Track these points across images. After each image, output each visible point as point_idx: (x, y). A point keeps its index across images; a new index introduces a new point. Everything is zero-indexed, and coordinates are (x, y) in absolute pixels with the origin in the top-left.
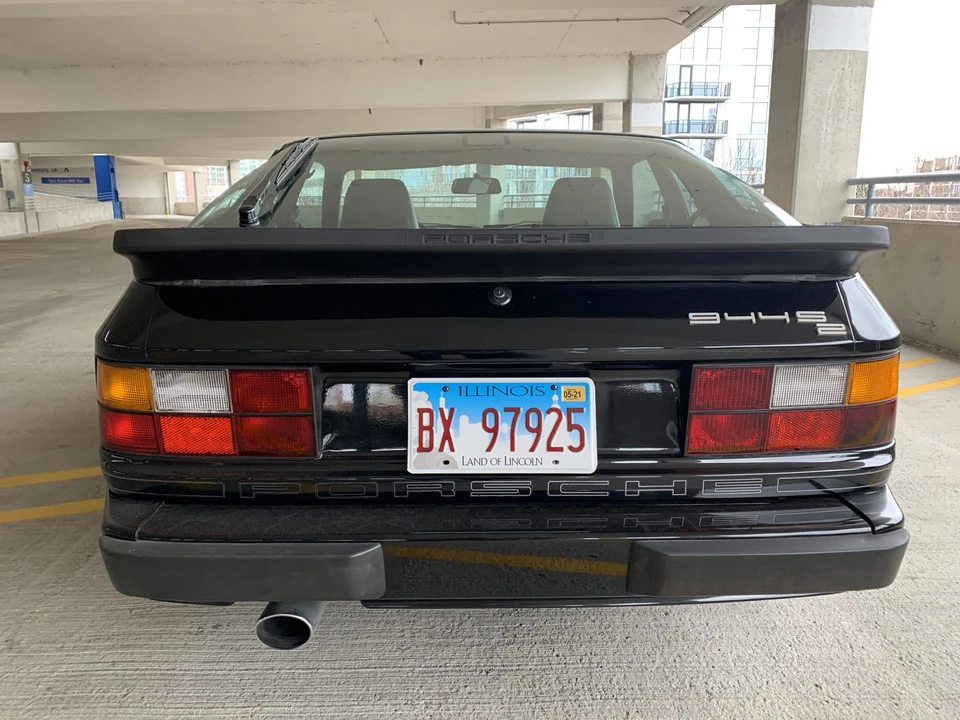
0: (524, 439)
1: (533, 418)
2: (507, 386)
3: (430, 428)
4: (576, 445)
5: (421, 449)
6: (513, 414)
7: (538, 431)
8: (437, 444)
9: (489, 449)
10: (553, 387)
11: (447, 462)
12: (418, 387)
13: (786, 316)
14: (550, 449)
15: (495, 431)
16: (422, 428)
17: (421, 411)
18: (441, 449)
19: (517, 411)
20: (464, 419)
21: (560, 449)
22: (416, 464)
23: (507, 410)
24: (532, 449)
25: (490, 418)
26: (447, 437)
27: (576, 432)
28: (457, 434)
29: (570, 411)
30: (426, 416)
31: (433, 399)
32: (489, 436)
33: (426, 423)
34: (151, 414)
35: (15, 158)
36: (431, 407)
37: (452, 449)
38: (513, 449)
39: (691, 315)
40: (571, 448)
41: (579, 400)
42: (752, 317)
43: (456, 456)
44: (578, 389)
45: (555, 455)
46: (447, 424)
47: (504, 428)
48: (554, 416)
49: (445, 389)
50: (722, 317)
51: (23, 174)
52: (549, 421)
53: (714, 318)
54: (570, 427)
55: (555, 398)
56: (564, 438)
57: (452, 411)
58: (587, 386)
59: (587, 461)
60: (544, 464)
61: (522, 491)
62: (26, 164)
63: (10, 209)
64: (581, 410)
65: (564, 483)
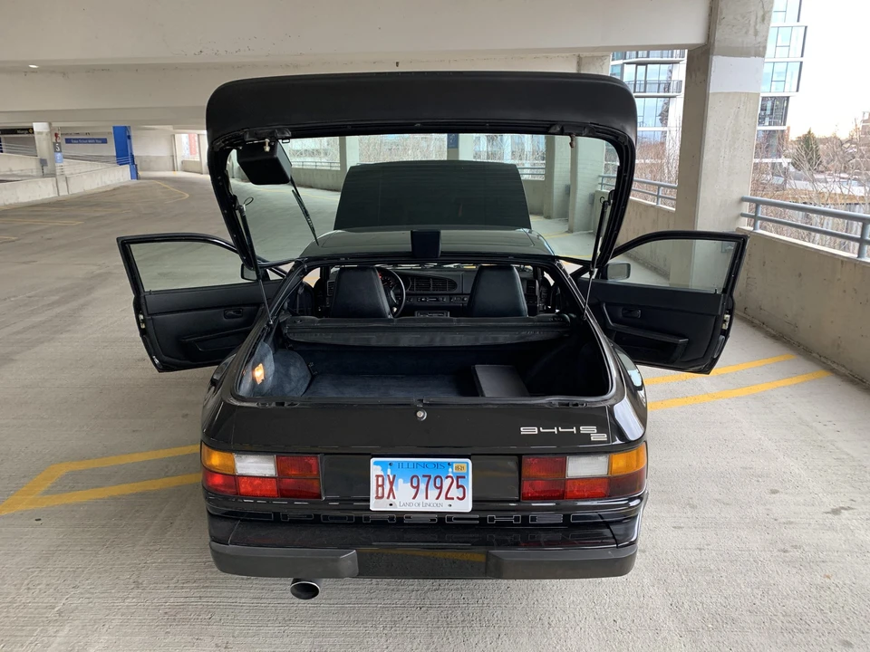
0: (433, 492)
1: (438, 481)
2: (424, 463)
3: (382, 486)
4: (461, 496)
5: (377, 497)
6: (427, 479)
7: (441, 488)
8: (386, 495)
9: (414, 498)
10: (449, 464)
11: (391, 505)
12: (376, 463)
13: (574, 430)
14: (447, 498)
15: (417, 488)
16: (378, 486)
17: (378, 476)
18: (388, 497)
19: (430, 477)
20: (400, 481)
21: (453, 499)
22: (375, 505)
23: (424, 476)
24: (438, 498)
25: (415, 480)
26: (391, 490)
27: (461, 489)
28: (397, 490)
29: (458, 478)
30: (380, 479)
31: (384, 470)
32: (414, 491)
33: (380, 483)
34: (235, 476)
35: (48, 130)
36: (382, 474)
37: (394, 498)
38: (427, 498)
39: (522, 429)
40: (458, 498)
41: (463, 471)
42: (555, 430)
43: (396, 502)
44: (462, 465)
45: (450, 502)
46: (392, 483)
47: (422, 486)
48: (450, 480)
49: (390, 464)
50: (539, 430)
51: (54, 144)
52: (447, 483)
53: (535, 431)
54: (458, 487)
55: (450, 470)
56: (455, 492)
57: (394, 477)
58: (467, 463)
59: (466, 506)
60: (443, 506)
61: (432, 520)
62: (56, 135)
63: (44, 176)
64: (464, 477)
65: (455, 516)
